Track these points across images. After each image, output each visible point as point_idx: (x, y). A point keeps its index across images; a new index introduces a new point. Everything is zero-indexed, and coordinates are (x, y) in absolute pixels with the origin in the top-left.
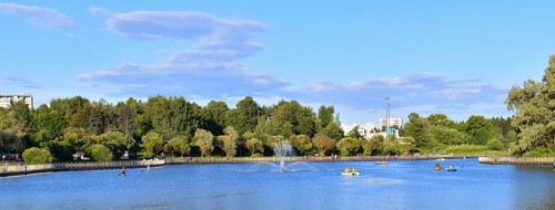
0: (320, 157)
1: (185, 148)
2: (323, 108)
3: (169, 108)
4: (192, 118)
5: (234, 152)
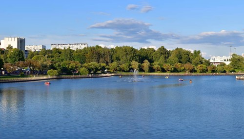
0: (187, 73)
1: (126, 68)
2: (195, 51)
3: (126, 51)
4: (136, 55)
5: (148, 70)
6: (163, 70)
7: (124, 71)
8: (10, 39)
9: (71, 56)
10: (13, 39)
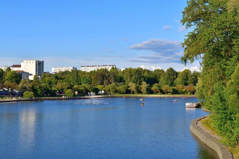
1: (123, 90)
3: (131, 73)
6: (163, 92)
7: (120, 92)
8: (29, 61)
9: (77, 77)
10: (31, 61)
